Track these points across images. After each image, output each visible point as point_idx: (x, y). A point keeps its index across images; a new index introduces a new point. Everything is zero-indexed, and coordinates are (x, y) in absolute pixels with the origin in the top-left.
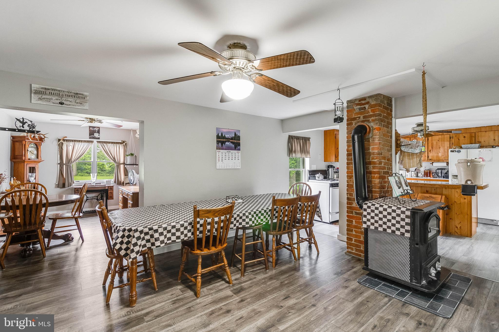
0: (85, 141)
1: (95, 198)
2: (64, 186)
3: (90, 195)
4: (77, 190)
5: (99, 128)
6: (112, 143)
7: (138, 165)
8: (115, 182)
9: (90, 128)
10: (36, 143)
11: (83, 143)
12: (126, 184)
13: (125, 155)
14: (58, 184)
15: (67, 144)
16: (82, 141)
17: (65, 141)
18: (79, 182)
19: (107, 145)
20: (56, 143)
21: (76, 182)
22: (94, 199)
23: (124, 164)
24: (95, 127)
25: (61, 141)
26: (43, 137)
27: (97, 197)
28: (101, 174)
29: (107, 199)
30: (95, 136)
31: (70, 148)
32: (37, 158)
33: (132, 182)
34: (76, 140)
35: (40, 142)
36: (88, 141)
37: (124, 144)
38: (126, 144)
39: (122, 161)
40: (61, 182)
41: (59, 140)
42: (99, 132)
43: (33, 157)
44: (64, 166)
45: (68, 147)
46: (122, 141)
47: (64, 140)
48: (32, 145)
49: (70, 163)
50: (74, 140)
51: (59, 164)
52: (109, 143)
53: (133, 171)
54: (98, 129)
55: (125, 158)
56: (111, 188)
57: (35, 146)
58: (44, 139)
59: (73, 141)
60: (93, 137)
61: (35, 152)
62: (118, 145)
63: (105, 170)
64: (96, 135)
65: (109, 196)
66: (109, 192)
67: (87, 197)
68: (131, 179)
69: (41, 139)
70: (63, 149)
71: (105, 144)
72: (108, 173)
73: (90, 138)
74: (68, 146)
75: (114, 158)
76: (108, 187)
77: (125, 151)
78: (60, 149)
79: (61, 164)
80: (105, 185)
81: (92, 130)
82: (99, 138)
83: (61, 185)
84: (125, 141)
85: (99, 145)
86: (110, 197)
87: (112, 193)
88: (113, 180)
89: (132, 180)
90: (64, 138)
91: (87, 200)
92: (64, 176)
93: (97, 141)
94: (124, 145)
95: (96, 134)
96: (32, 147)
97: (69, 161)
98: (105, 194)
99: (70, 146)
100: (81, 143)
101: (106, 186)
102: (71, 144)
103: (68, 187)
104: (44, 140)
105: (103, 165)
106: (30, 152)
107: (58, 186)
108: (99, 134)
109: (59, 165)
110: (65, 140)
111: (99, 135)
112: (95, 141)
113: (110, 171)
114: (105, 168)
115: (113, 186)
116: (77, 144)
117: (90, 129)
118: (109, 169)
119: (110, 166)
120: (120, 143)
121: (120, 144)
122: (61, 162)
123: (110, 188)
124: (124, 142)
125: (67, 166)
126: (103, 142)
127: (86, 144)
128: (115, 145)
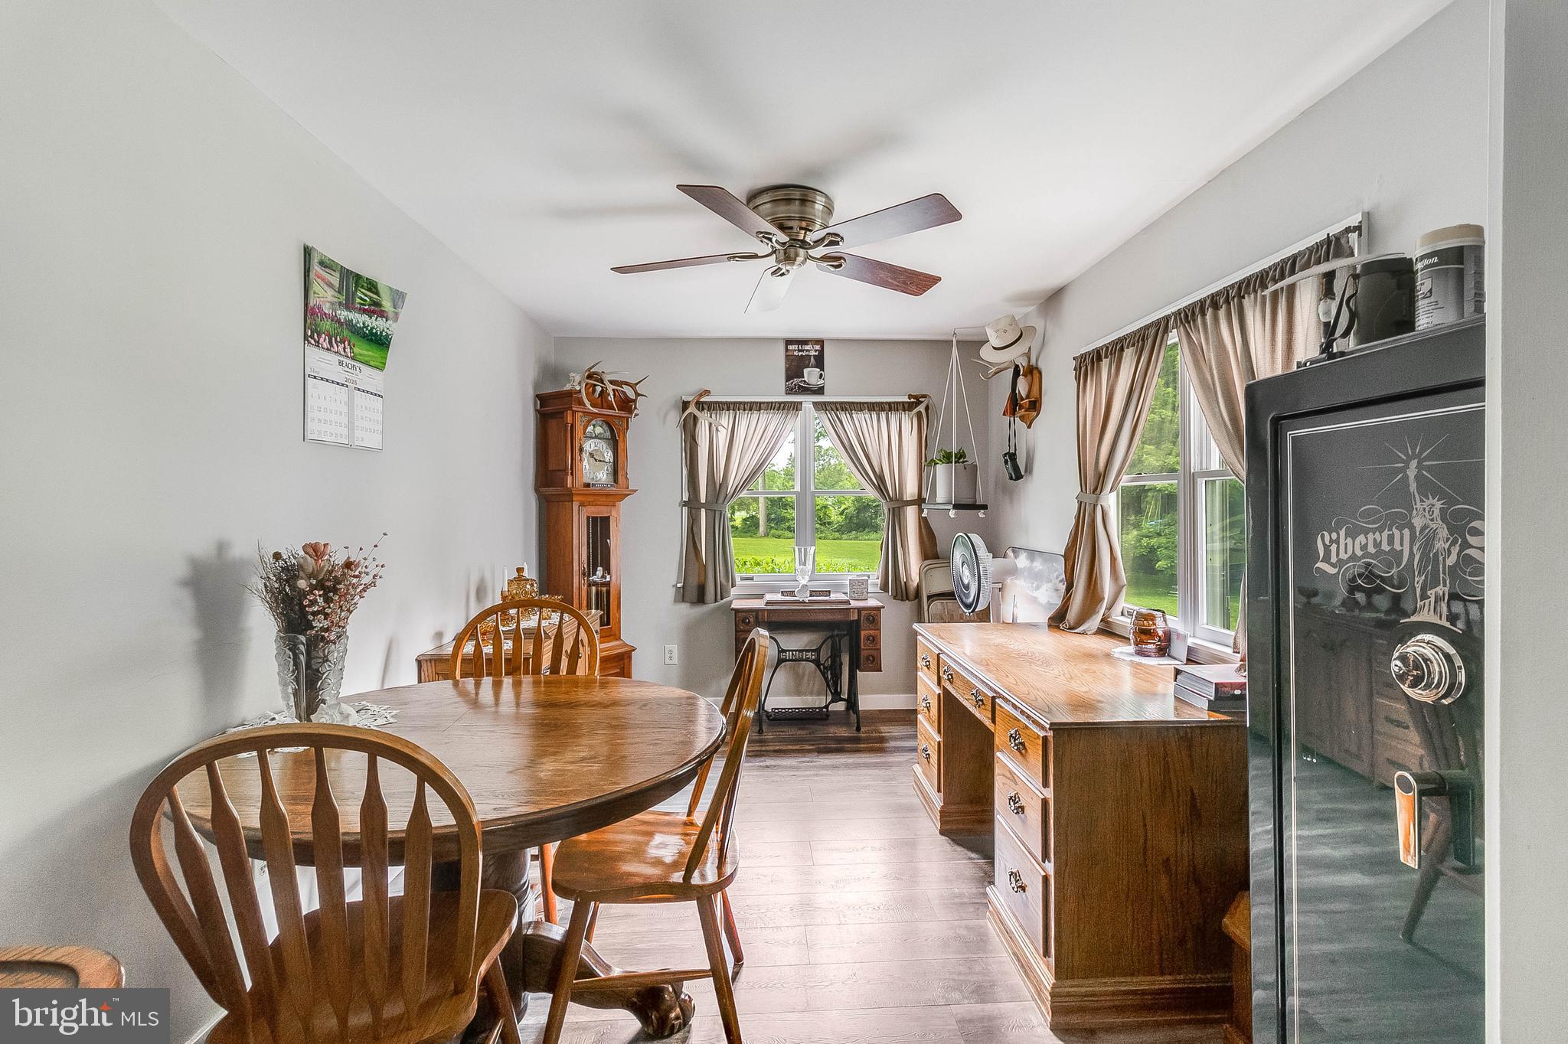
0: (771, 406)
1: (809, 655)
2: (700, 599)
3: (794, 642)
4: (743, 621)
5: (821, 342)
6: (873, 407)
7: (985, 507)
8: (884, 587)
9: (791, 347)
10: (609, 420)
11: (764, 416)
12: (929, 597)
13: (925, 464)
14: (683, 587)
15: (711, 420)
16: (760, 403)
17: (703, 409)
18: (751, 579)
19: (852, 418)
20: (674, 419)
21: (743, 579)
22: (807, 660)
23: (919, 501)
24: (805, 342)
25: (692, 409)
26: (631, 394)
27: (818, 651)
28: (822, 532)
29: (855, 666)
30: (806, 379)
31: (722, 437)
32: (616, 481)
33: (967, 596)
34: (740, 403)
35: (623, 414)
36: (780, 403)
37: (921, 408)
38: (927, 409)
39: (911, 490)
40: (694, 582)
41: (685, 405)
42: (820, 363)
43: (603, 476)
44: (703, 512)
45: (713, 432)
46: (910, 396)
47: (700, 405)
48: (599, 430)
49: (721, 500)
50: (735, 403)
51: (685, 504)
52: (859, 407)
53: (976, 538)
54: (818, 347)
55: (924, 475)
56: (873, 617)
57: (608, 434)
58: (634, 401)
59: (732, 406)
60: (800, 386)
61: (609, 456)
62: (894, 418)
63: (829, 523)
64: (811, 375)
65: (864, 654)
66: (863, 633)
67: (781, 651)
68: (966, 582)
69: (627, 405)
70: (699, 442)
71: (843, 416)
72: (838, 531)
73: (789, 391)
74: (714, 428)
75: (881, 478)
76: (860, 610)
77: (923, 444)
78: (688, 444)
79: (692, 505)
80: (847, 602)
81: (796, 353)
82: (820, 391)
83: (693, 593)
84: (924, 396)
85: (824, 419)
86: (868, 658)
87: (875, 640)
88: (875, 577)
89: (967, 587)
90: (701, 395)
91: (780, 661)
92: (701, 557)
93: (815, 404)
94: (919, 415)
95: (809, 373)
96: (596, 437)
97: (718, 490)
98: (847, 638)
99: (720, 428)
100: (755, 414)
101: (854, 604)
102: (725, 420)
103: (716, 601)
104: (635, 408)
105: (826, 507)
106: (592, 455)
107: (682, 596)
108: (822, 369)
109: (685, 509)
110: (703, 403)
111: (821, 376)
112: (807, 401)
113: (842, 526)
114: (830, 517)
115: (878, 609)
116: (745, 420)
117: (787, 350)
118: (840, 519)
119: (841, 510)
120: (907, 407)
121: (904, 410)
122: (691, 497)
123: (868, 619)
124: (918, 403)
125: (711, 514)
126: (836, 403)
127: (773, 420)
128: (883, 415)
